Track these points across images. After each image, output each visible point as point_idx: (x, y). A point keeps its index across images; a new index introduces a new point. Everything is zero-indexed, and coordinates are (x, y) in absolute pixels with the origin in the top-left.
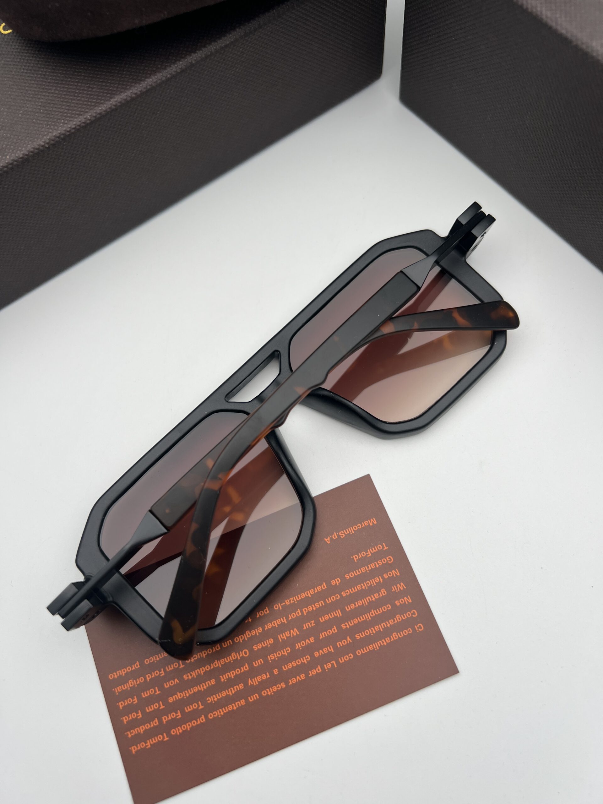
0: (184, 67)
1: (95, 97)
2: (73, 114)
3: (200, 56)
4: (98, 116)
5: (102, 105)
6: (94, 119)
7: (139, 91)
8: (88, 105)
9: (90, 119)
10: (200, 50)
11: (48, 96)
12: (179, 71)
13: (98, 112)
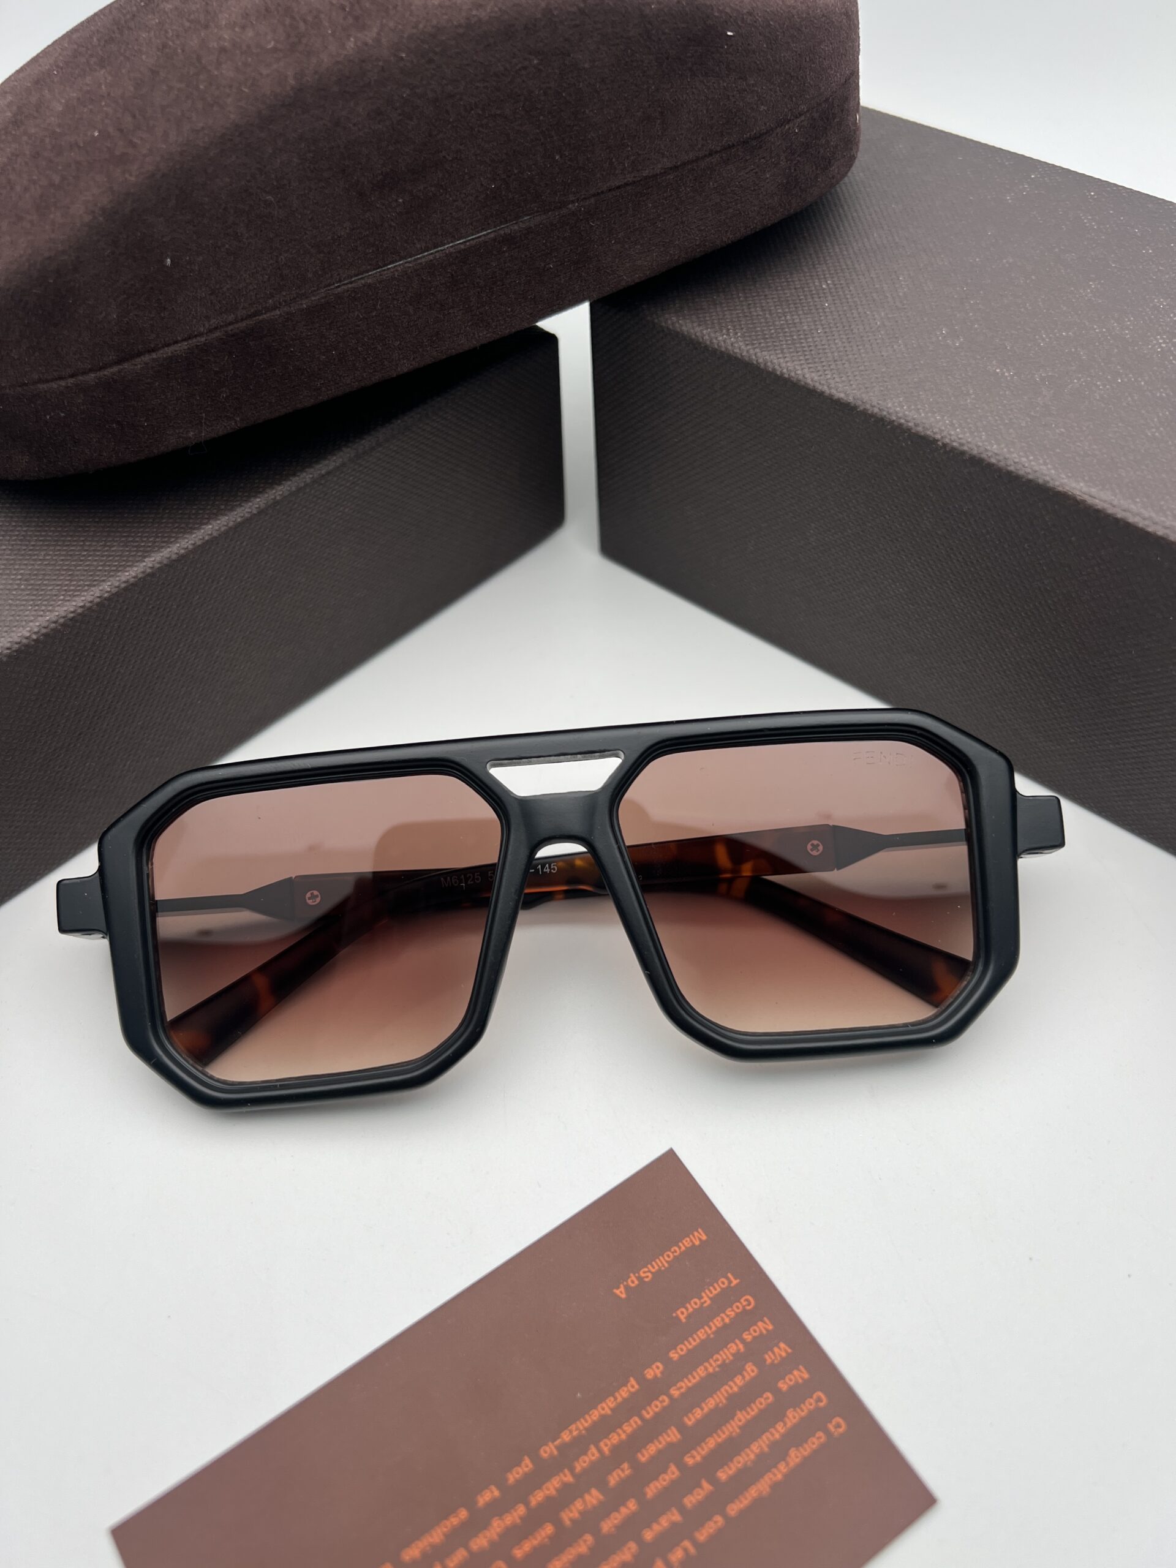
0: (263, 506)
1: (117, 558)
2: (79, 586)
3: (288, 488)
4: (123, 585)
5: (128, 569)
6: (116, 589)
7: (194, 544)
8: (105, 571)
9: (110, 591)
10: (287, 479)
11: (33, 565)
12: (255, 512)
13: (124, 579)
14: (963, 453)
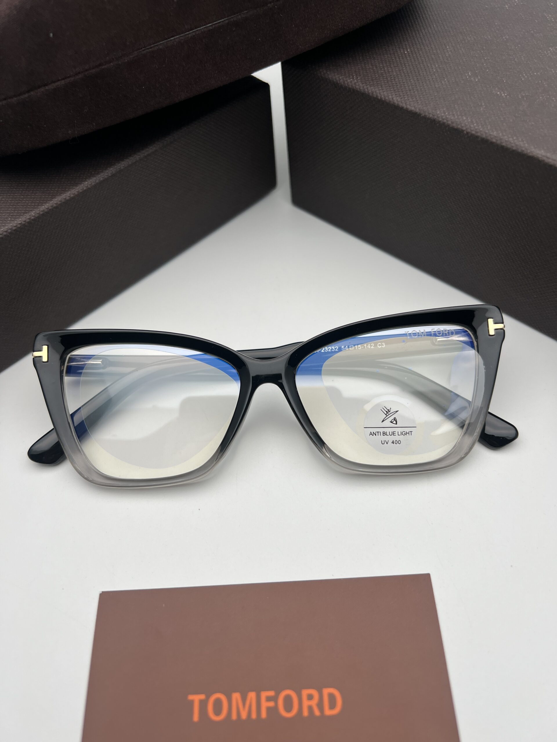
14: (477, 137)
